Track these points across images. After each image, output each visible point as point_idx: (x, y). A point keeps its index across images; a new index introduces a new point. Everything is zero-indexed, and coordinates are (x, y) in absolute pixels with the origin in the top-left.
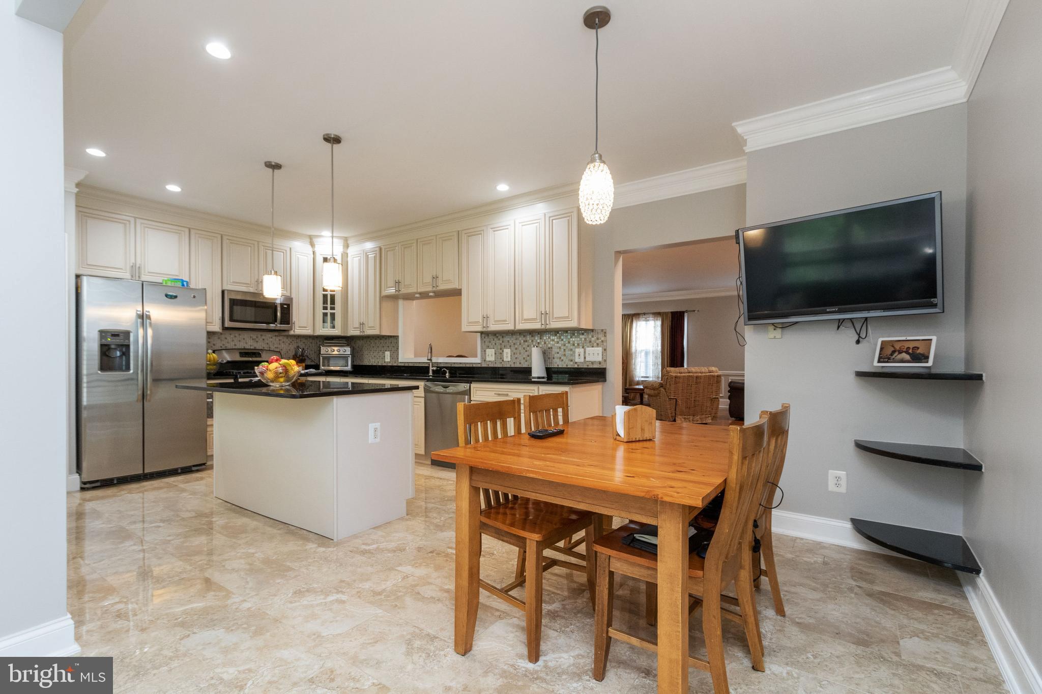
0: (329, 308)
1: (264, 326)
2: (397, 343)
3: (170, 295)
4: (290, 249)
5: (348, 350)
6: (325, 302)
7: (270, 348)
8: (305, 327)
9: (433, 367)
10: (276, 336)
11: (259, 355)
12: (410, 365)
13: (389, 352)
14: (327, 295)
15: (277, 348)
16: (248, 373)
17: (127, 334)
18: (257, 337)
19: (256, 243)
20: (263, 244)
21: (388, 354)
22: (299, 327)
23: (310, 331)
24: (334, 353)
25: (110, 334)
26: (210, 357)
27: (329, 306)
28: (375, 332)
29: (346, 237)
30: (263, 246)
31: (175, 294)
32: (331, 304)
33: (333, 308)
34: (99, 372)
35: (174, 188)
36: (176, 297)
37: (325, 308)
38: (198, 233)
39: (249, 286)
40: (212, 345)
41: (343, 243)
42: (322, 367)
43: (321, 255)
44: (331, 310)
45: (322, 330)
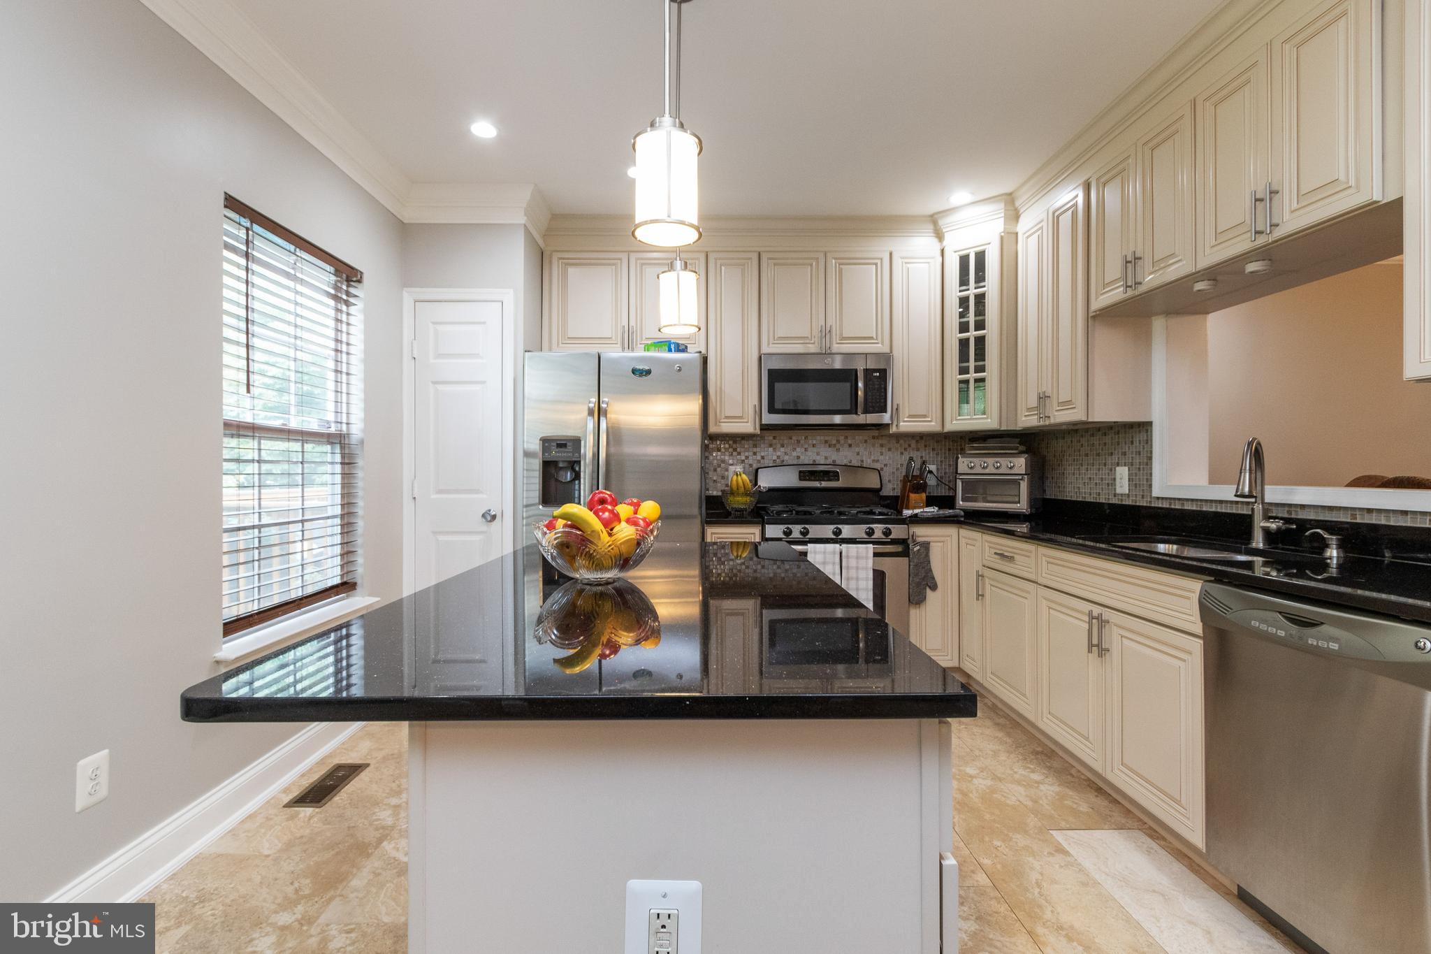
0: (972, 369)
1: (837, 419)
2: (1149, 441)
3: (639, 370)
4: (891, 254)
5: (1020, 464)
6: (964, 357)
7: (862, 461)
8: (925, 416)
9: (1268, 518)
10: (874, 438)
11: (835, 476)
12: (1188, 507)
13: (1127, 468)
14: (967, 340)
15: (878, 461)
16: (805, 513)
17: (577, 442)
18: (838, 441)
19: (821, 256)
20: (837, 255)
21: (1122, 473)
22: (910, 416)
23: (933, 423)
24: (987, 471)
25: (555, 444)
26: (737, 481)
27: (972, 364)
28: (1075, 415)
29: (1010, 194)
30: (835, 259)
32: (976, 360)
33: (980, 369)
34: (541, 507)
37: (964, 370)
38: (720, 259)
39: (808, 341)
40: (759, 458)
41: (1005, 210)
42: (961, 503)
43: (955, 252)
44: (975, 375)
45: (957, 420)
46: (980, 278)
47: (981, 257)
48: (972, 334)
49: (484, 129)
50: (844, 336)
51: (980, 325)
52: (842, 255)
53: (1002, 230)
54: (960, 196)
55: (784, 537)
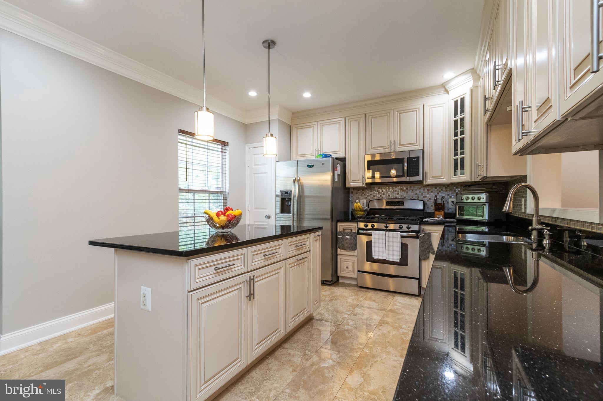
0: (459, 153)
1: (396, 180)
4: (424, 105)
5: (483, 197)
6: (456, 147)
7: (418, 197)
11: (402, 203)
13: (524, 200)
14: (457, 140)
15: (426, 197)
17: (290, 192)
18: (407, 189)
19: (391, 111)
22: (433, 177)
23: (445, 180)
24: (469, 201)
25: (285, 193)
26: (356, 205)
27: (459, 151)
29: (474, 68)
30: (397, 111)
31: (312, 165)
32: (461, 150)
33: (462, 153)
34: (280, 214)
35: (307, 95)
36: (313, 166)
37: (456, 154)
38: (350, 119)
39: (385, 148)
40: (373, 196)
41: (473, 76)
42: (458, 216)
43: (453, 99)
44: (461, 156)
45: (453, 178)
46: (462, 111)
47: (463, 100)
48: (459, 137)
49: (253, 94)
50: (401, 144)
51: (462, 133)
52: (401, 109)
53: (472, 86)
54: (448, 75)
55: (365, 227)
